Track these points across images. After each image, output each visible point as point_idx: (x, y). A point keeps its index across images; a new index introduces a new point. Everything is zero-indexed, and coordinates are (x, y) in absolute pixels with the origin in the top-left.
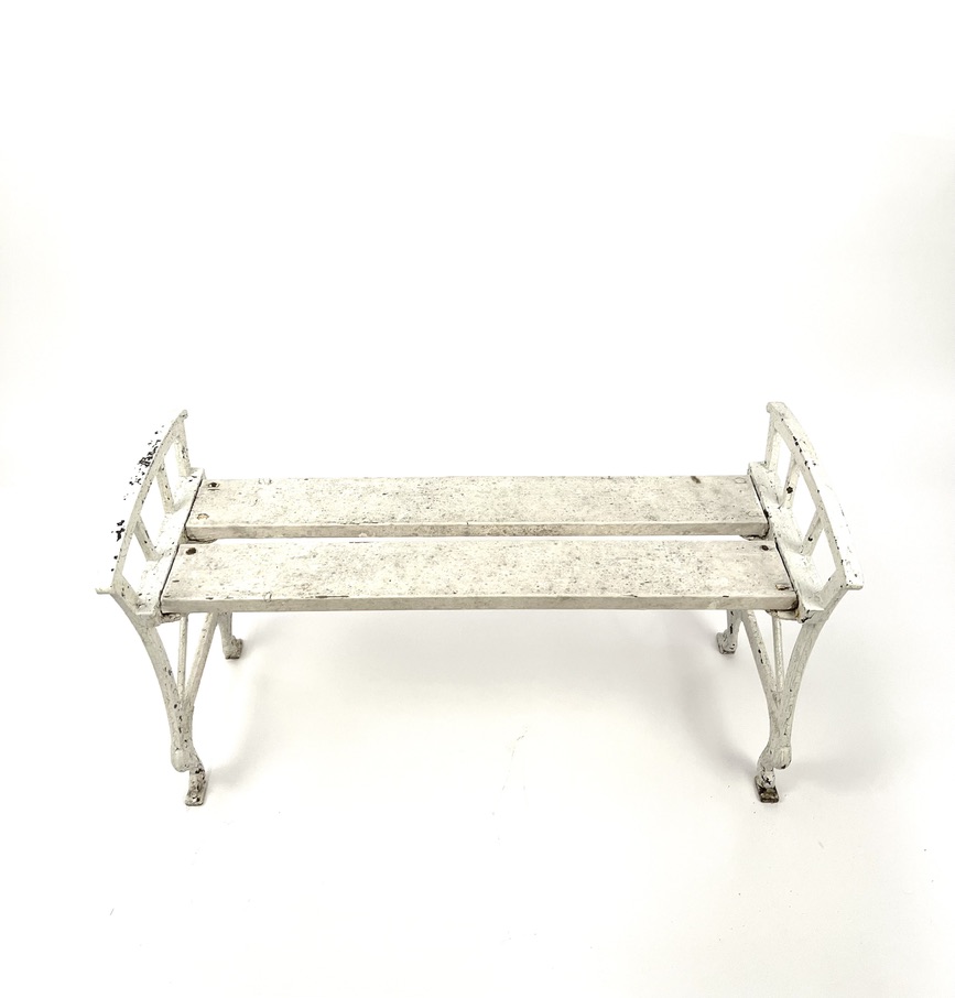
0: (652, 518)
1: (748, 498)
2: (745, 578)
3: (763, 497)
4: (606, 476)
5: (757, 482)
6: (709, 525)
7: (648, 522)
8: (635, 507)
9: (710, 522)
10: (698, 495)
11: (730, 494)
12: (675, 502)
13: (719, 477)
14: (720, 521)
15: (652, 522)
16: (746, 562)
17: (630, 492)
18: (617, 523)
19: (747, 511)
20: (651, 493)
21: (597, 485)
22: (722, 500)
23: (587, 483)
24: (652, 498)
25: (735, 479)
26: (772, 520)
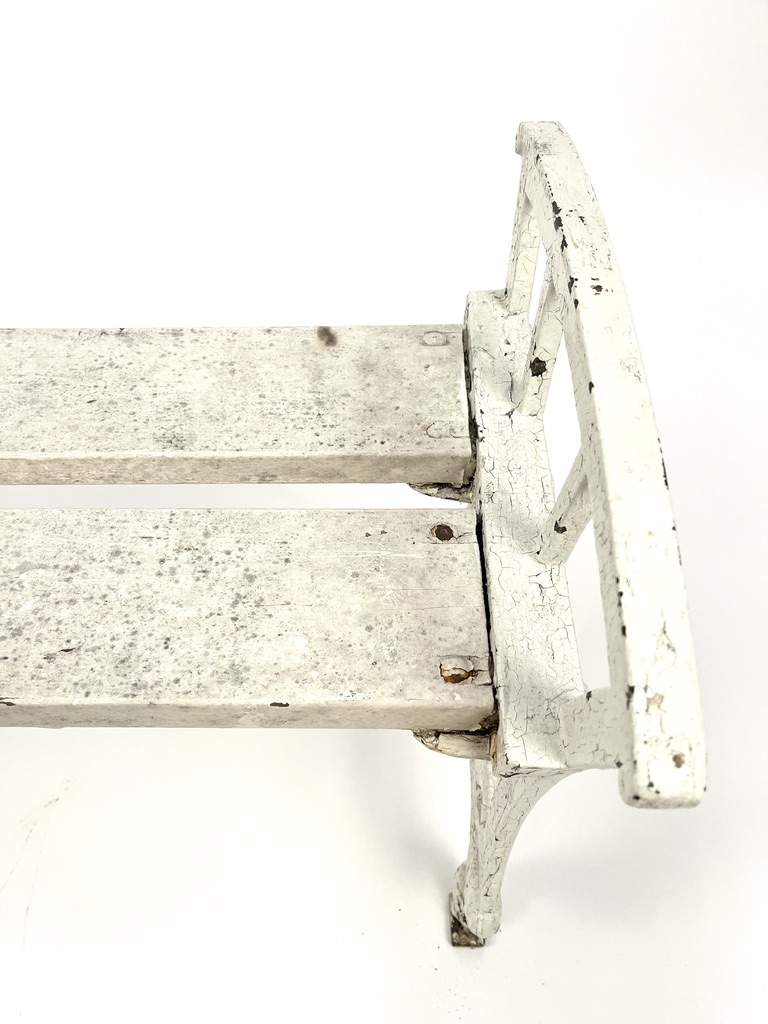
0: (176, 442)
1: (439, 386)
2: (359, 633)
3: (477, 382)
4: (114, 327)
5: (473, 343)
6: (319, 460)
7: (158, 454)
8: (145, 410)
9: (322, 452)
10: (318, 376)
11: (398, 374)
12: (253, 397)
13: (385, 330)
14: (350, 449)
15: (170, 453)
16: (379, 578)
17: (154, 369)
18: (81, 454)
19: (429, 419)
20: (204, 371)
21: (80, 351)
22: (373, 390)
23: (61, 347)
24: (199, 386)
25: (421, 335)
26: (482, 447)
